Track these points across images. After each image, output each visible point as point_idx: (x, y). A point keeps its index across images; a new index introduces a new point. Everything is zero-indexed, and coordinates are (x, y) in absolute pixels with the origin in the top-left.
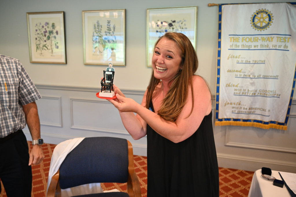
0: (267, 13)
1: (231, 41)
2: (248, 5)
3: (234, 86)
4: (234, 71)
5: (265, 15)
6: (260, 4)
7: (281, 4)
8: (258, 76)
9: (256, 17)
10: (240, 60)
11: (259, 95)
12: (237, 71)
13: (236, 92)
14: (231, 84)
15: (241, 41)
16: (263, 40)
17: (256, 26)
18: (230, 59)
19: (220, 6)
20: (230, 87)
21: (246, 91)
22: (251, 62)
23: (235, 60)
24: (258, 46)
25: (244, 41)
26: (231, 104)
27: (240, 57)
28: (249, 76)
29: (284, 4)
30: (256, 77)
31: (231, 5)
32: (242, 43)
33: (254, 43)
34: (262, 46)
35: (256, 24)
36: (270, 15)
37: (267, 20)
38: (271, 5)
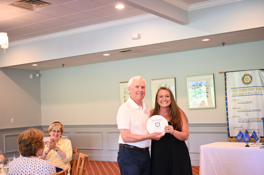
0: (249, 75)
1: (233, 92)
2: (239, 72)
3: (238, 117)
4: (237, 108)
5: (248, 77)
6: (245, 71)
7: (256, 70)
8: (249, 110)
9: (244, 78)
10: (239, 102)
11: (252, 121)
12: (238, 108)
13: (239, 120)
14: (236, 116)
15: (238, 91)
16: (249, 90)
17: (244, 83)
18: (233, 101)
19: (225, 73)
20: (236, 118)
21: (244, 120)
22: (245, 103)
23: (237, 102)
24: (247, 93)
25: (240, 91)
26: (237, 128)
27: (239, 100)
28: (245, 110)
29: (257, 70)
30: (248, 111)
31: (231, 72)
33: (245, 92)
34: (249, 93)
35: (244, 81)
36: (251, 76)
37: (250, 79)
38: (251, 71)
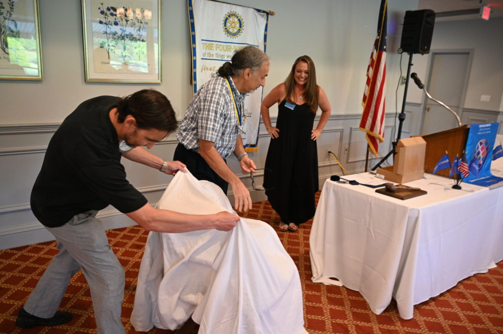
0: (237, 17)
1: (204, 49)
5: (236, 20)
6: (231, 5)
9: (228, 20)
10: (214, 72)
15: (214, 48)
17: (228, 32)
18: (203, 71)
23: (210, 73)
25: (218, 49)
27: (215, 69)
29: (251, 9)
32: (217, 52)
33: (226, 52)
35: (228, 29)
36: (241, 20)
37: (238, 25)
